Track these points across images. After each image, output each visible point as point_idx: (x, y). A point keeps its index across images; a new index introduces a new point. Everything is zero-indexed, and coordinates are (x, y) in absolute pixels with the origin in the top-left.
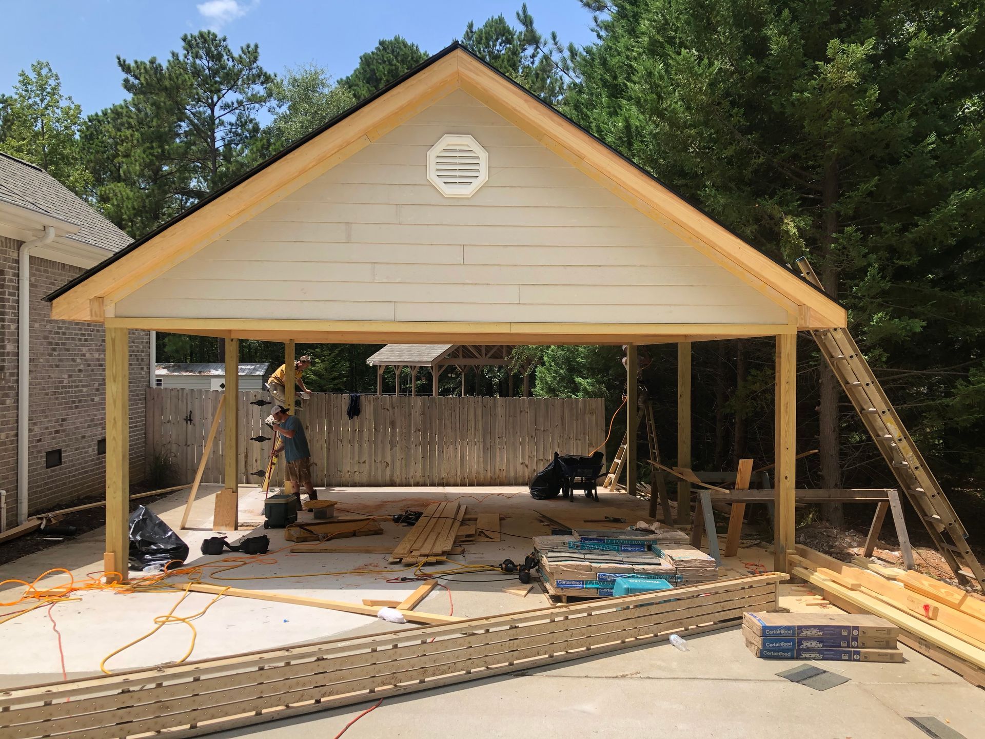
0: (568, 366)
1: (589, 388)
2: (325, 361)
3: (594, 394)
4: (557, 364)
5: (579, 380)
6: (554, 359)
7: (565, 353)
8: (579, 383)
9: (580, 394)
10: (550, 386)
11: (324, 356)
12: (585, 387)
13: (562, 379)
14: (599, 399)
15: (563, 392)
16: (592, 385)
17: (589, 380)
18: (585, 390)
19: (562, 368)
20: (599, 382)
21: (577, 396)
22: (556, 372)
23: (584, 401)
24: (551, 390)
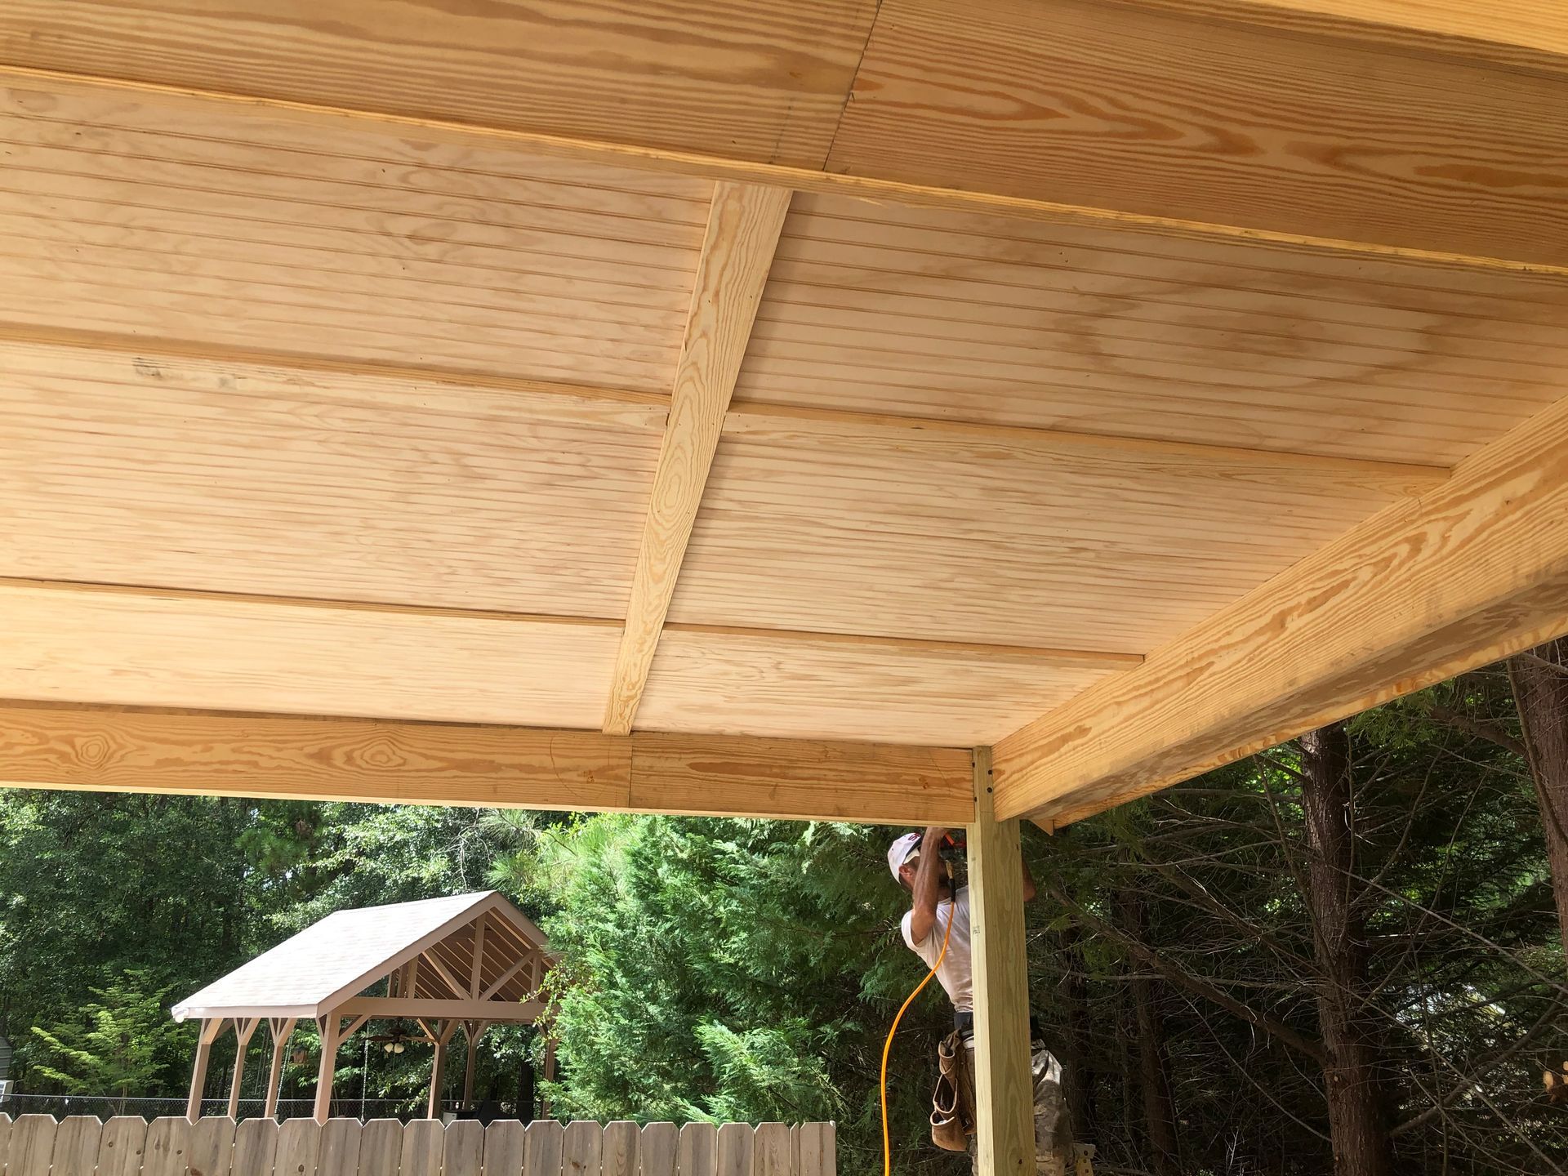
0: (678, 985)
1: (762, 1075)
2: (125, 1017)
3: (778, 1099)
4: (637, 979)
5: (713, 1033)
6: (625, 956)
7: (672, 929)
8: (719, 1051)
9: (720, 1102)
10: (609, 1070)
11: (127, 1004)
12: (743, 1068)
13: (656, 1037)
14: (809, 1128)
15: (654, 1094)
16: (774, 1059)
17: (761, 1037)
18: (743, 1084)
19: (653, 998)
20: (807, 1049)
21: (706, 1109)
22: (631, 1010)
23: (739, 1137)
24: (615, 1086)
